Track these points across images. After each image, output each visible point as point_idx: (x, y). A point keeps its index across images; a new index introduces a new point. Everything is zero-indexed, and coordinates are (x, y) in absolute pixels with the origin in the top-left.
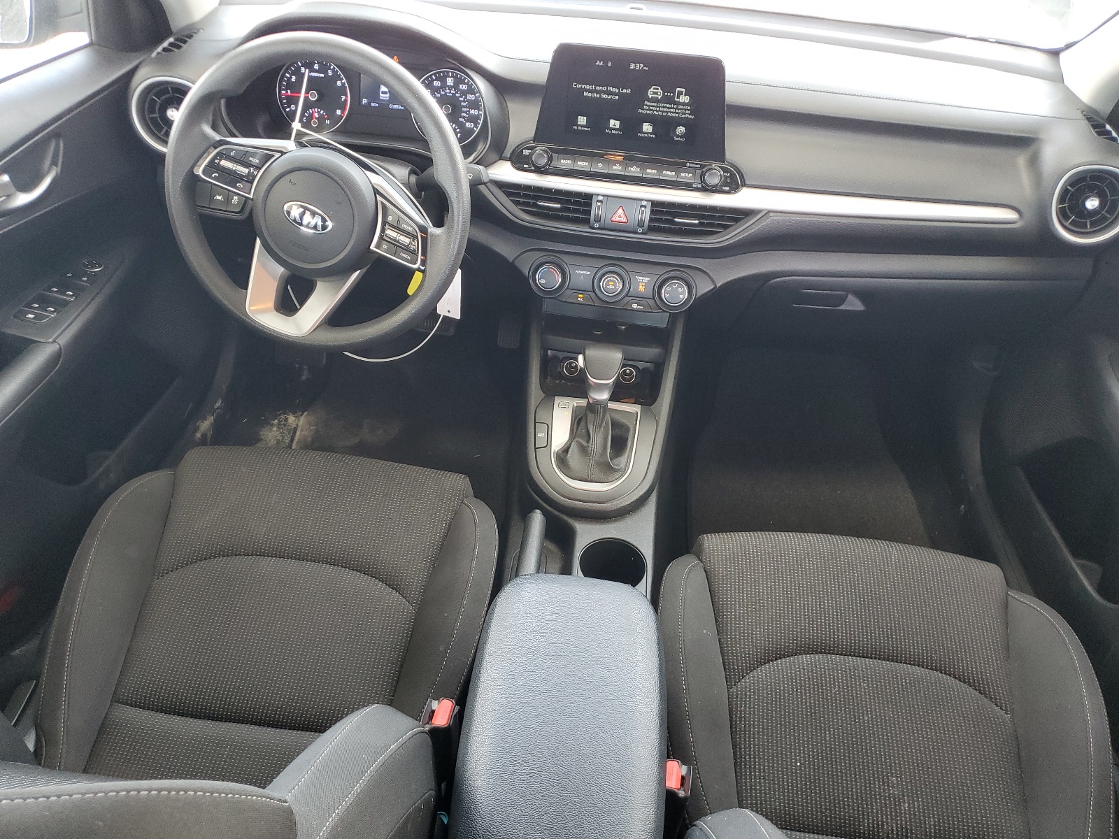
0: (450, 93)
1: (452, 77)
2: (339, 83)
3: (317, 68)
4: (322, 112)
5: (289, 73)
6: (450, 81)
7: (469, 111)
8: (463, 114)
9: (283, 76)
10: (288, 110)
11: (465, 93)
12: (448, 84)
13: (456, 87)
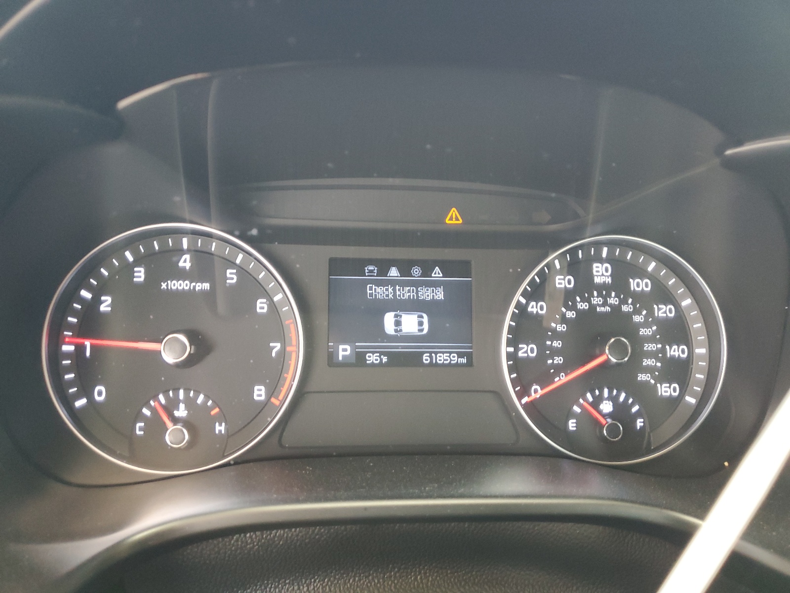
0: (605, 304)
1: (609, 260)
2: (262, 306)
3: (188, 265)
4: (201, 399)
5: (90, 288)
6: (601, 273)
7: (663, 351)
8: (647, 362)
9: (72, 294)
10: (80, 403)
11: (643, 301)
12: (597, 280)
13: (619, 284)
